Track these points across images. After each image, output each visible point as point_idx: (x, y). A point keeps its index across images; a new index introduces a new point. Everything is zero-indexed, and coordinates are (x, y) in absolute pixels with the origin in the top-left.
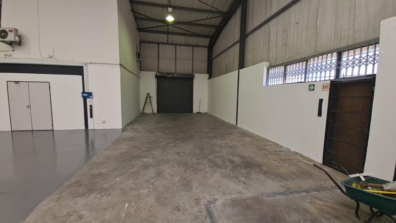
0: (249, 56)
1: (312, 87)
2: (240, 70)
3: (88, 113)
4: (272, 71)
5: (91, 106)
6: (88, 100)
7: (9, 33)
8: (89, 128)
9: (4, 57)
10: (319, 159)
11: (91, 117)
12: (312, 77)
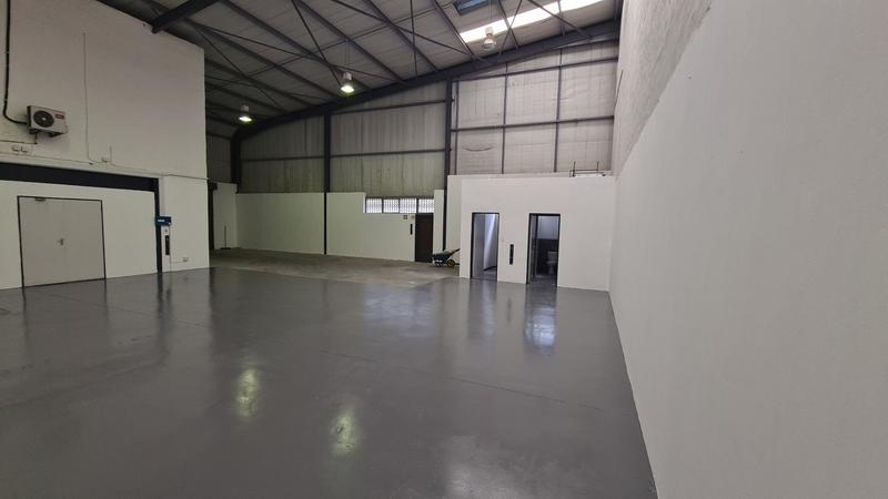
0: (335, 179)
1: (405, 217)
2: (328, 194)
3: (162, 247)
4: (369, 201)
5: (167, 237)
6: (163, 228)
7: (56, 119)
8: (164, 270)
9: (11, 151)
10: (413, 259)
11: (168, 253)
12: (403, 211)
